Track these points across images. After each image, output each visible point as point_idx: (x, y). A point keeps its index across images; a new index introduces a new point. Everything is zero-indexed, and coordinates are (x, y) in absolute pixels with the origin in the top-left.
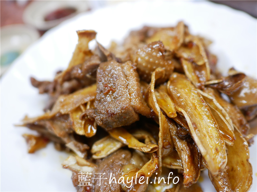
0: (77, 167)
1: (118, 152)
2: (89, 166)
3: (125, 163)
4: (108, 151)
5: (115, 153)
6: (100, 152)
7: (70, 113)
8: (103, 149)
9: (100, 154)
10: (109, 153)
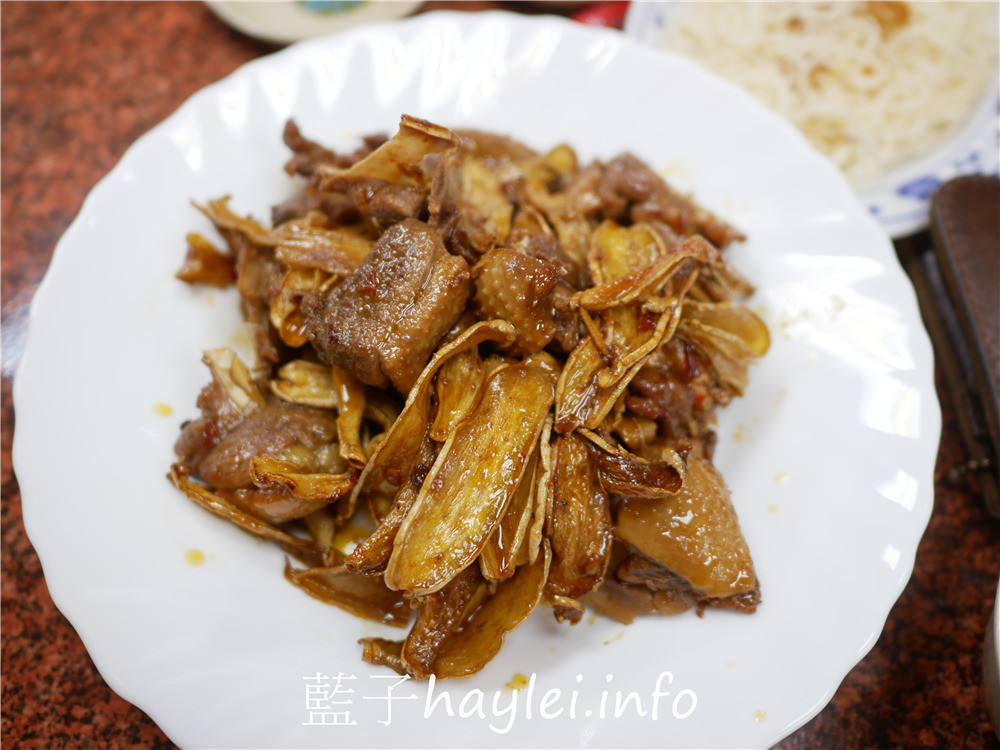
0: (225, 379)
1: (319, 413)
2: (248, 394)
3: (308, 443)
4: (304, 396)
5: (312, 411)
6: (292, 384)
7: (290, 266)
8: (301, 384)
9: (287, 389)
10: (301, 400)
